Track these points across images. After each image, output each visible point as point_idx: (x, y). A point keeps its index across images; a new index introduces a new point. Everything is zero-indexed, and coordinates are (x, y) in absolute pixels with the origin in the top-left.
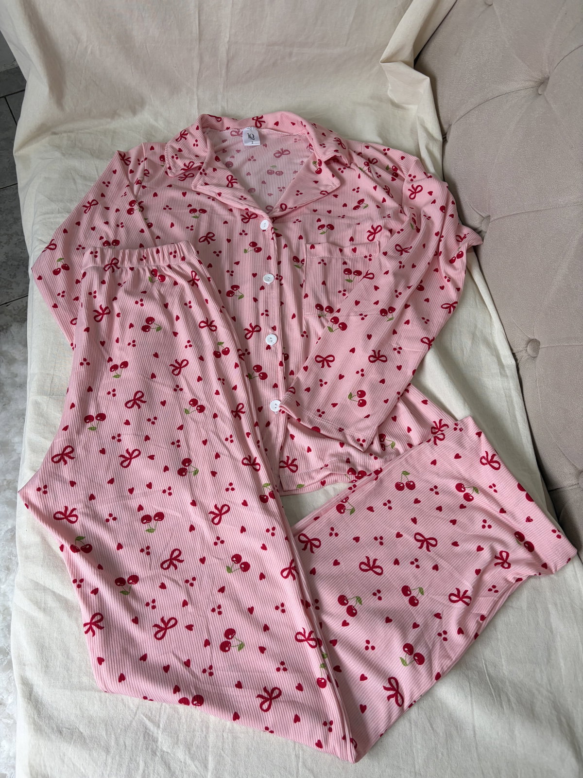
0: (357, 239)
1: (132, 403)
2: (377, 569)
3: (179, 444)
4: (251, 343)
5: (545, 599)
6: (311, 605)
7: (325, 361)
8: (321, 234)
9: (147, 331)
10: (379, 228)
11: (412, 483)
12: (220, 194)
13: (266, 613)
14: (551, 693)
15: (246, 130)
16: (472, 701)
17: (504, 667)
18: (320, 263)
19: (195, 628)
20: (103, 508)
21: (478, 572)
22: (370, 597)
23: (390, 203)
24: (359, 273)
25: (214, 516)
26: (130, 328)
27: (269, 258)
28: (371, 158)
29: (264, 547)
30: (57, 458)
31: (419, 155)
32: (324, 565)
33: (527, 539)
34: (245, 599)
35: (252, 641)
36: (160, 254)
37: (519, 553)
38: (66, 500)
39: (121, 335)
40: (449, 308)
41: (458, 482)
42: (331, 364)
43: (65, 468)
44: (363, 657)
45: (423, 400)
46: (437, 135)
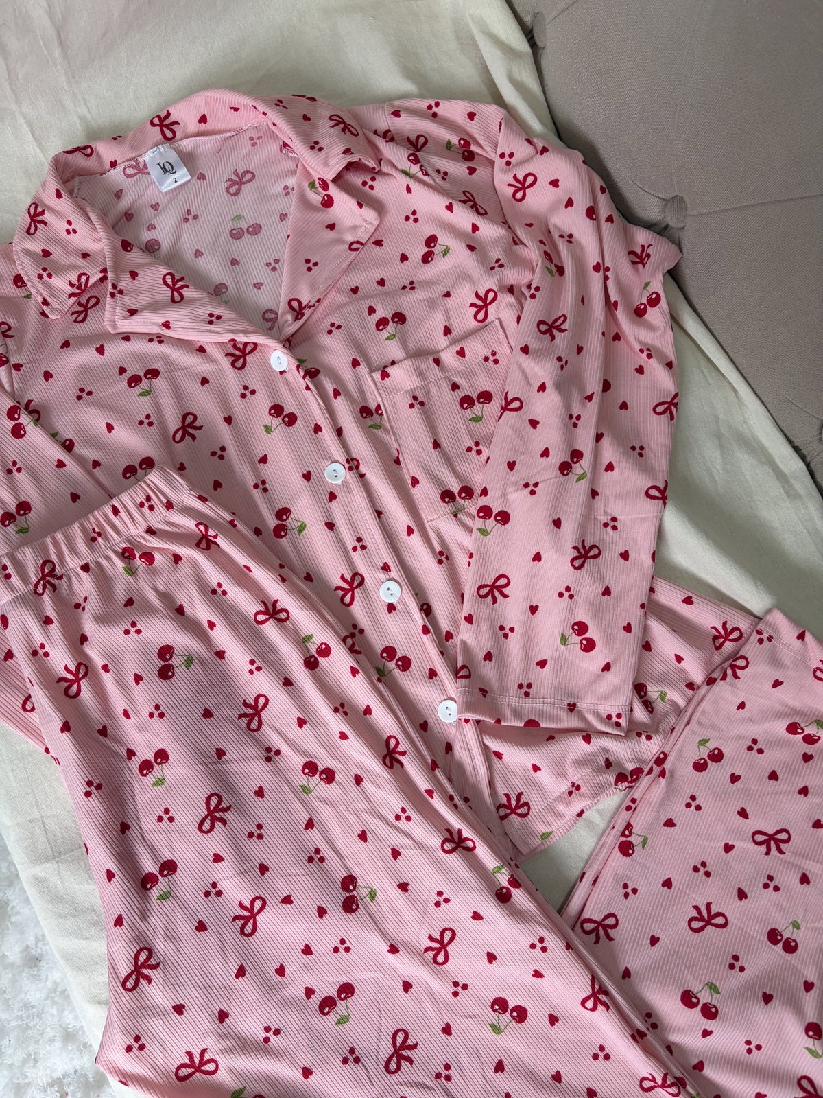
0: (457, 331)
1: (208, 821)
2: (717, 919)
3: (321, 855)
4: (358, 610)
6: (647, 1032)
7: (494, 590)
8: (388, 339)
9: (171, 677)
10: (491, 295)
11: (716, 752)
12: (167, 325)
13: (580, 1070)
15: (149, 157)
18: (412, 406)
20: (250, 1024)
22: (726, 974)
23: (489, 231)
24: (486, 397)
25: (434, 953)
26: (137, 683)
27: (318, 429)
28: (413, 138)
29: (537, 974)
30: (131, 980)
31: (498, 100)
32: (638, 955)
34: (541, 1064)
36: (123, 514)
38: (182, 1042)
39: (128, 702)
40: (668, 410)
41: (789, 722)
42: (505, 590)
43: (154, 990)
44: (750, 1068)
45: (683, 598)
46: (518, 41)
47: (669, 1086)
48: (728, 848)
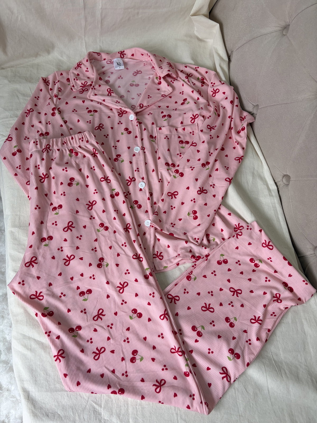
0: (185, 123)
1: (67, 228)
2: (211, 309)
3: (96, 249)
4: (131, 188)
5: (300, 317)
6: (178, 333)
7: (173, 195)
8: (165, 120)
9: (71, 186)
10: (197, 116)
11: (226, 260)
12: (104, 100)
13: (153, 339)
14: (307, 366)
15: (115, 60)
16: (266, 375)
17: (282, 355)
18: (165, 138)
19: (116, 351)
20: (57, 290)
21: (265, 306)
22: (208, 325)
23: (202, 100)
24: (187, 142)
25: (120, 289)
26: (61, 185)
27: (136, 137)
28: (189, 74)
29: (149, 304)
30: (28, 264)
31: (215, 70)
32: (182, 310)
33: (289, 285)
34: (141, 333)
35: (147, 356)
36: (74, 140)
37: (285, 294)
38: (35, 287)
39: (56, 189)
40: (239, 159)
41: (251, 258)
42: (176, 196)
43: (33, 270)
44: (208, 358)
45: (228, 213)
46: (225, 58)
47: (180, 352)
48: (221, 290)
